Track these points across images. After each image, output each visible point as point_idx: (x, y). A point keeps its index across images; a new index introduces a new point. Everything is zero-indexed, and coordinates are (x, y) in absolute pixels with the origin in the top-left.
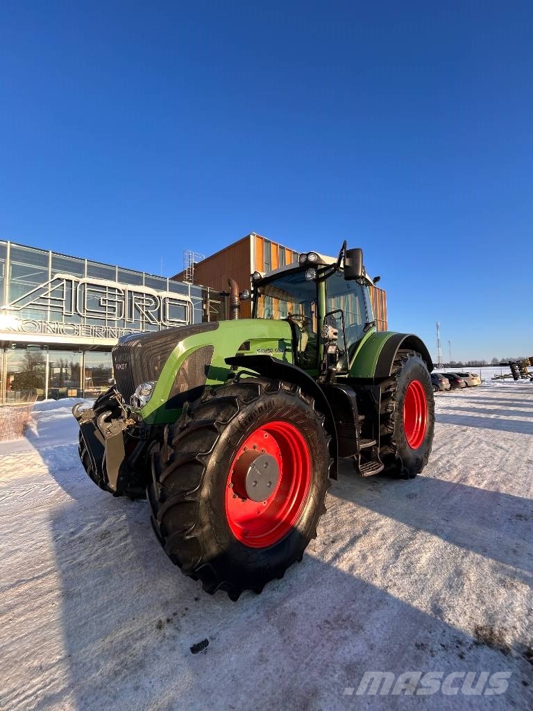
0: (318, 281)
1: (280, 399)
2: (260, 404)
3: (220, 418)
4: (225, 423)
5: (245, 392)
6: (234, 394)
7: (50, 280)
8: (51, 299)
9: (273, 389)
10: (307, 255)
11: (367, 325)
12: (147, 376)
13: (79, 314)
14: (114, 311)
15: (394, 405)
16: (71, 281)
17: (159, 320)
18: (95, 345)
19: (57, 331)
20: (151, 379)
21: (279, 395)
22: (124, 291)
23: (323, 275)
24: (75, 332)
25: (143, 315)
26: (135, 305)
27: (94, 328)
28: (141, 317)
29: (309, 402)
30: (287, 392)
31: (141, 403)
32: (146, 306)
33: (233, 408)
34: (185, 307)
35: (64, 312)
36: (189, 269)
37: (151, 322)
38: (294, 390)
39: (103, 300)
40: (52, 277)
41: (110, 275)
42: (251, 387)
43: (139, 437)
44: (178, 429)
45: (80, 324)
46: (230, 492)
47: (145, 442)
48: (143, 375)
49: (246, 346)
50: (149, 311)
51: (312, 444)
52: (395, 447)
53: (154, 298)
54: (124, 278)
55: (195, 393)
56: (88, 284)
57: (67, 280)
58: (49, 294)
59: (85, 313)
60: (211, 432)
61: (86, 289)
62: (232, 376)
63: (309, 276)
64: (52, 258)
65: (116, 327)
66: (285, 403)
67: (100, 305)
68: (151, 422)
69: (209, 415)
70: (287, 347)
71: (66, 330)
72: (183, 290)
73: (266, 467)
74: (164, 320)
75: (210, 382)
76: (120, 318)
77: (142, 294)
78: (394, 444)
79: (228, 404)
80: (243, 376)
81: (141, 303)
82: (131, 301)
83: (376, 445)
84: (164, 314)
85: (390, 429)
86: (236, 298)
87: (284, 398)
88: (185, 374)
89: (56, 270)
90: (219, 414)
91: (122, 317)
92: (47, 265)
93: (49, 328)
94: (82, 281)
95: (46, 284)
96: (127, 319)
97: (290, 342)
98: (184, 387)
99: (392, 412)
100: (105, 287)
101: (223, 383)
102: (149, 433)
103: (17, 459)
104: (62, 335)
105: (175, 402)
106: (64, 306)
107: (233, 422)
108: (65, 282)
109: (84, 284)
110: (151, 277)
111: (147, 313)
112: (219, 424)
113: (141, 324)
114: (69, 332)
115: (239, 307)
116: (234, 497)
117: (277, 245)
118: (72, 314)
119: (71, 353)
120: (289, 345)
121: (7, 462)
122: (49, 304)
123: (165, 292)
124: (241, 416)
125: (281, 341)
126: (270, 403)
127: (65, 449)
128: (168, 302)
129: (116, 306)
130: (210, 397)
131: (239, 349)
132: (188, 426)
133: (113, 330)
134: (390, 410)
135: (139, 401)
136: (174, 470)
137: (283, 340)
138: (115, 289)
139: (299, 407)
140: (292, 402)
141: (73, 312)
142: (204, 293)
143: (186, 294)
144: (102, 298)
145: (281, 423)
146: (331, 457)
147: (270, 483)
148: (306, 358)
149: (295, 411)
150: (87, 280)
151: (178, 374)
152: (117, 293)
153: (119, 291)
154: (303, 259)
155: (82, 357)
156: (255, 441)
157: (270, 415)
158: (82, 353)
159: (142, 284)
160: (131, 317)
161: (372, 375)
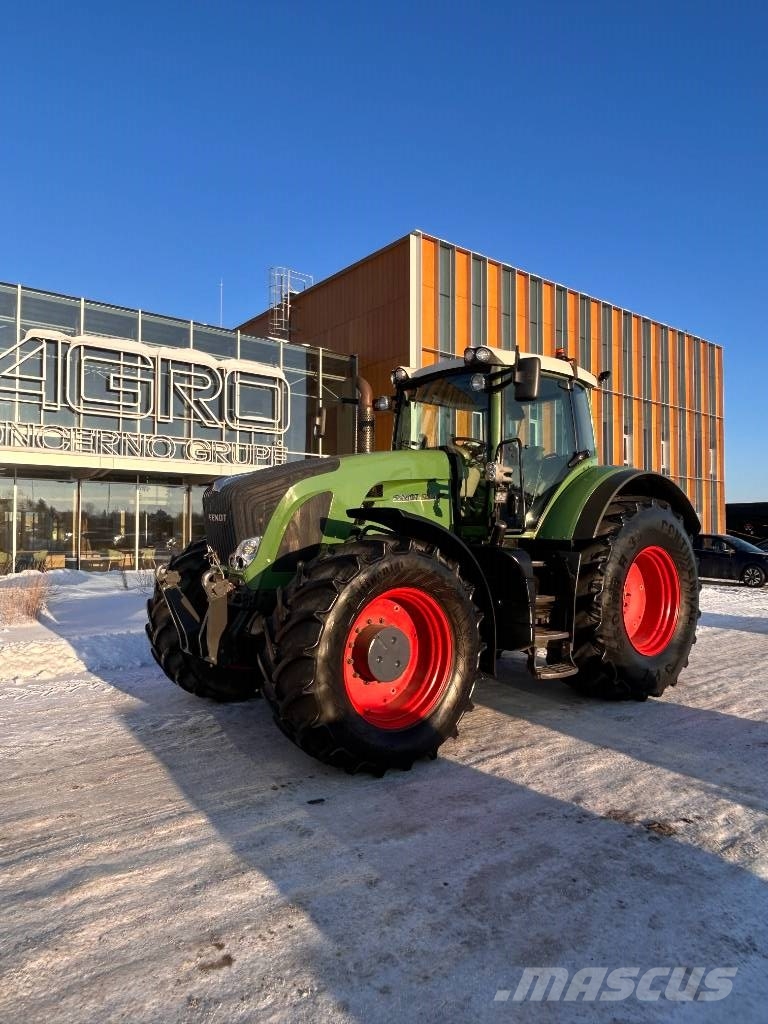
0: (490, 390)
1: (410, 560)
2: (385, 565)
3: (339, 578)
4: (345, 582)
5: (369, 551)
6: (355, 553)
7: (19, 343)
8: (21, 379)
9: (402, 549)
10: (475, 350)
11: (576, 455)
12: (251, 530)
13: (70, 408)
14: (135, 401)
15: (602, 582)
16: (56, 342)
17: (221, 418)
18: (103, 470)
19: (32, 442)
20: (255, 534)
21: (408, 556)
22: (153, 359)
23: (499, 381)
24: (61, 443)
25: (190, 408)
26: (175, 387)
27: (98, 436)
28: (186, 412)
29: (451, 567)
30: (420, 553)
31: (245, 563)
32: (195, 389)
33: (354, 568)
34: (273, 390)
35: (44, 403)
36: (280, 306)
37: (205, 421)
38: (431, 552)
39: (115, 378)
40: (23, 337)
41: (125, 329)
42: (376, 545)
43: (241, 605)
44: (293, 590)
45: (72, 428)
46: (349, 670)
47: (247, 612)
48: (247, 529)
49: (378, 491)
50: (202, 400)
51: (454, 618)
52: (603, 645)
53: (210, 372)
54: (155, 335)
55: (310, 552)
56: (86, 347)
57: (48, 341)
58: (18, 369)
59: (82, 407)
60: (329, 591)
61: (83, 358)
62: (356, 532)
63: (475, 385)
64: (23, 298)
65: (139, 432)
66: (417, 565)
67: (109, 390)
68: (255, 587)
69: (327, 574)
70: (442, 491)
71: (47, 438)
72: (269, 357)
73: (394, 643)
74: (232, 416)
75: (327, 540)
76: (146, 416)
77: (188, 365)
78: (601, 641)
79: (348, 564)
80: (370, 532)
81: (186, 385)
82: (166, 380)
83: (568, 640)
84: (231, 404)
85: (595, 618)
86: (369, 409)
87: (416, 560)
88: (296, 529)
89: (28, 322)
90: (337, 573)
91: (149, 414)
92: (13, 314)
93: (16, 434)
94: (76, 341)
95: (11, 349)
96: (159, 416)
97: (446, 483)
98: (295, 545)
99: (597, 593)
100: (118, 353)
101: (342, 541)
102: (252, 601)
103: (45, 649)
104: (42, 449)
105: (285, 564)
106: (43, 393)
107: (354, 582)
108: (44, 345)
109: (79, 347)
110: (204, 330)
111: (197, 403)
112: (338, 583)
113: (185, 425)
114: (52, 442)
115: (372, 424)
116: (355, 676)
117: (468, 254)
118: (59, 409)
119: (52, 483)
120: (444, 487)
121: (33, 651)
122: (17, 389)
123: (233, 360)
124: (362, 577)
125: (432, 482)
126: (398, 564)
127: (105, 640)
128: (238, 380)
129: (139, 391)
130: (328, 556)
131: (369, 495)
132: (304, 584)
133: (132, 439)
134: (595, 590)
135: (240, 561)
136: (292, 628)
137: (434, 480)
138: (136, 356)
139: (435, 572)
140: (426, 566)
141: (59, 404)
142: (311, 362)
143: (275, 362)
144: (112, 376)
145: (411, 590)
146: (483, 640)
147: (399, 662)
148: (474, 507)
149: (431, 577)
150: (85, 339)
151: (288, 528)
152: (139, 364)
153: (144, 360)
154: (469, 356)
155: (75, 492)
156: (382, 613)
157: (396, 579)
158: (76, 483)
159: (187, 345)
160: (166, 411)
161: (570, 536)
